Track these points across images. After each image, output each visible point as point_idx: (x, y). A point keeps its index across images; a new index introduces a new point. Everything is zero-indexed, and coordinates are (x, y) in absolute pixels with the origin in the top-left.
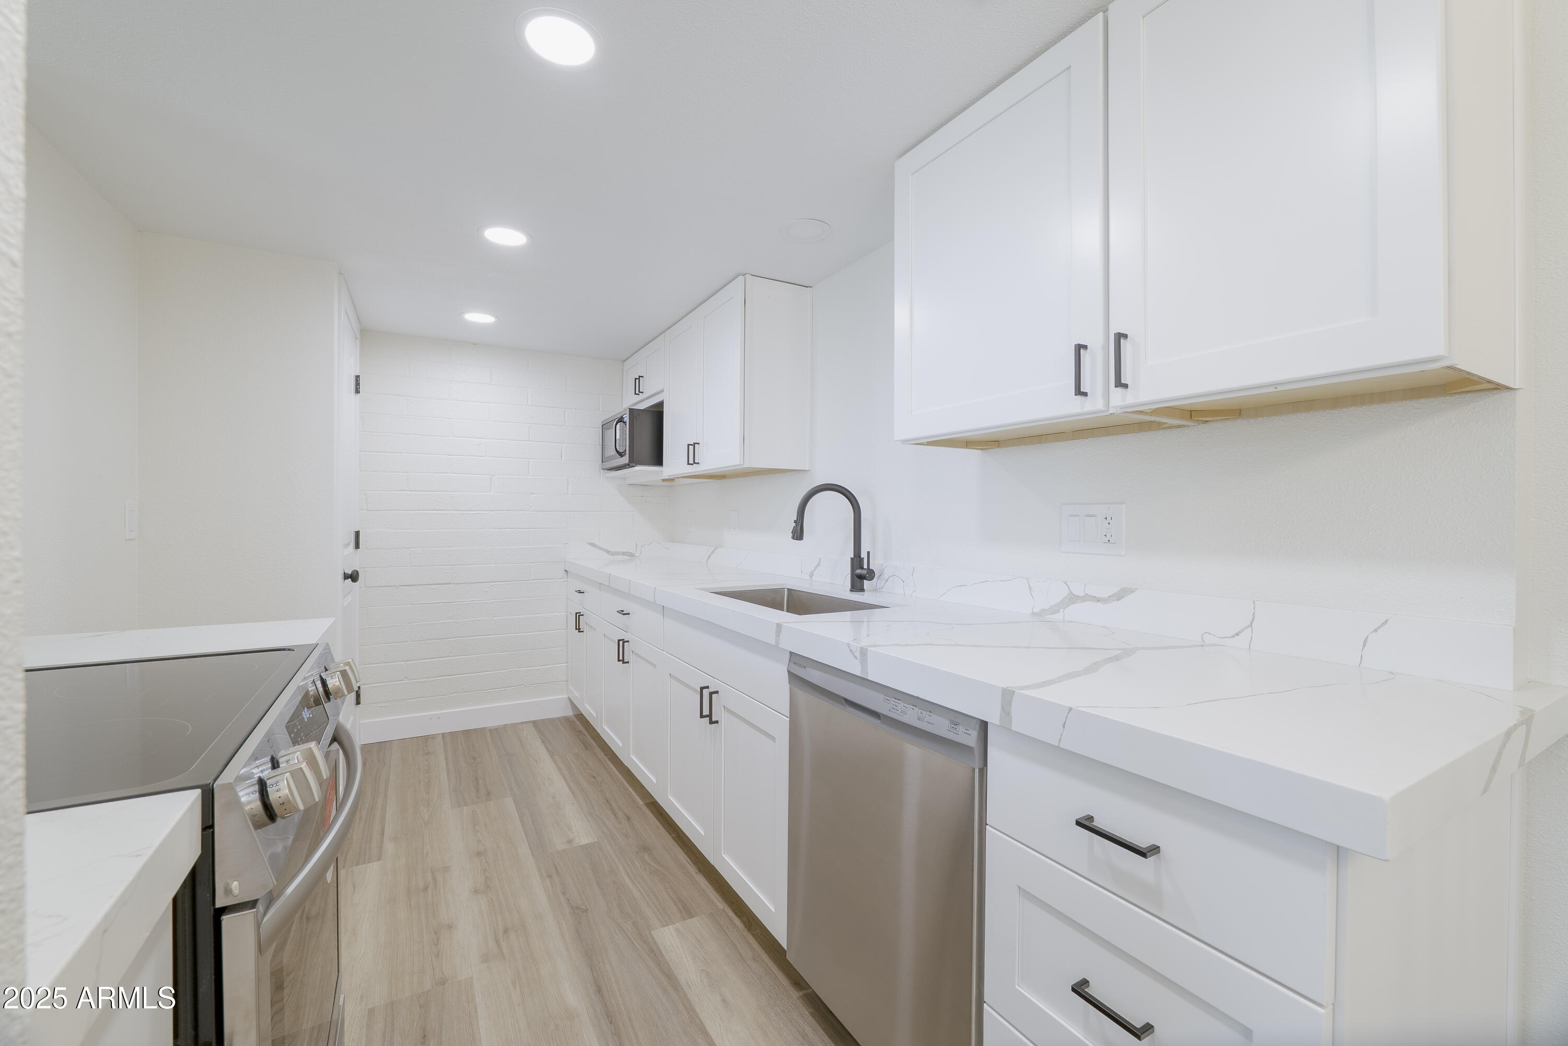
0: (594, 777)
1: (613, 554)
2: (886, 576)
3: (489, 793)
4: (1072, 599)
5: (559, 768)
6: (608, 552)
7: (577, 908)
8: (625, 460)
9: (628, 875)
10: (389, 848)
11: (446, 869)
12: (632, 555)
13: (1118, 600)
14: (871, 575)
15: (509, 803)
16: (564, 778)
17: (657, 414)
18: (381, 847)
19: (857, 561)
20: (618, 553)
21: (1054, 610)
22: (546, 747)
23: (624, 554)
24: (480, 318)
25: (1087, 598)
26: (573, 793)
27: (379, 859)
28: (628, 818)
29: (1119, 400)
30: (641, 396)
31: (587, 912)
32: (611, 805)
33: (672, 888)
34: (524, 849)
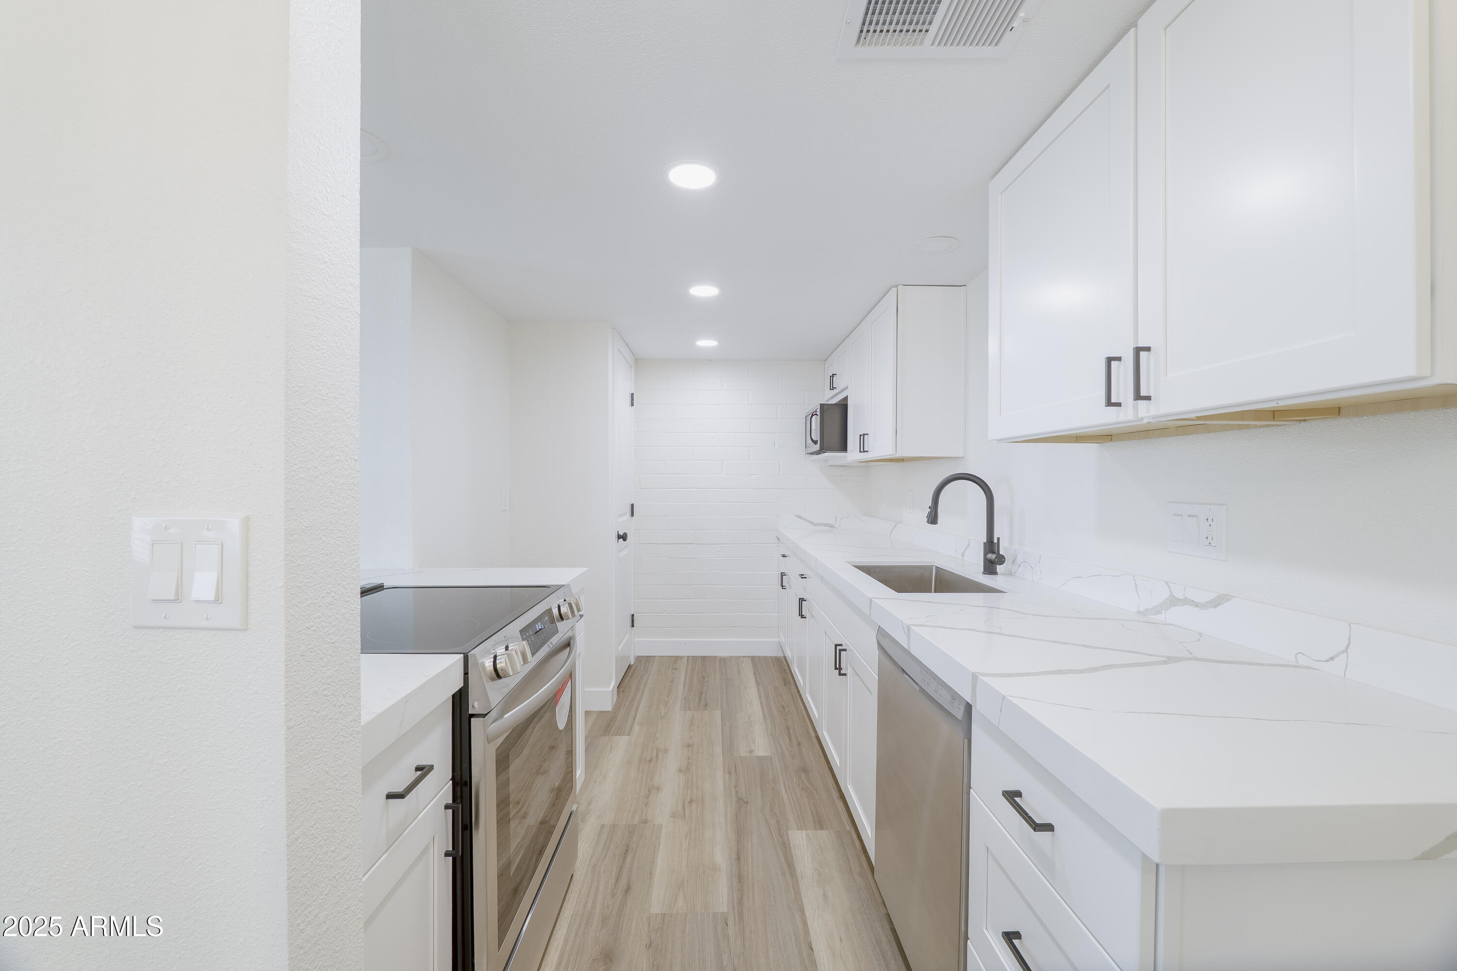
0: (783, 707)
1: (816, 525)
2: (1019, 560)
3: (706, 705)
4: (1173, 601)
5: (760, 697)
6: (812, 523)
7: (741, 799)
8: (817, 447)
9: (785, 786)
10: (636, 728)
11: (666, 751)
12: (832, 526)
13: (1215, 607)
14: (1001, 560)
15: (718, 713)
16: (761, 704)
17: (843, 406)
18: (631, 728)
19: (991, 546)
20: (820, 525)
21: (1157, 610)
22: (755, 678)
23: (825, 525)
24: (707, 343)
25: (1186, 601)
26: (764, 716)
27: (628, 735)
28: (799, 744)
29: (1146, 413)
30: (835, 391)
31: (747, 804)
32: (789, 732)
33: (814, 804)
34: (718, 750)
